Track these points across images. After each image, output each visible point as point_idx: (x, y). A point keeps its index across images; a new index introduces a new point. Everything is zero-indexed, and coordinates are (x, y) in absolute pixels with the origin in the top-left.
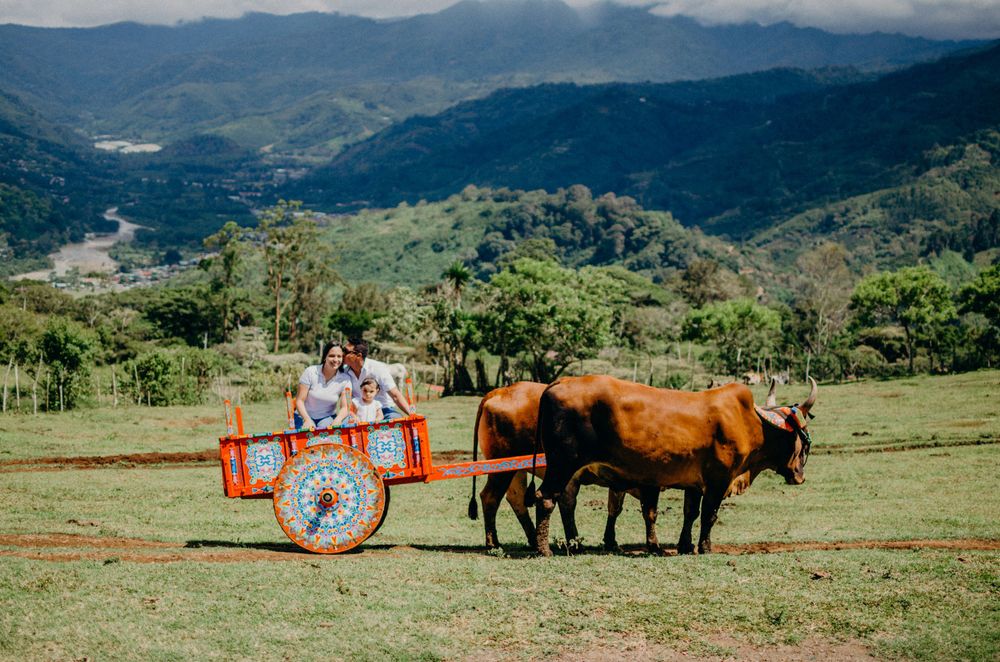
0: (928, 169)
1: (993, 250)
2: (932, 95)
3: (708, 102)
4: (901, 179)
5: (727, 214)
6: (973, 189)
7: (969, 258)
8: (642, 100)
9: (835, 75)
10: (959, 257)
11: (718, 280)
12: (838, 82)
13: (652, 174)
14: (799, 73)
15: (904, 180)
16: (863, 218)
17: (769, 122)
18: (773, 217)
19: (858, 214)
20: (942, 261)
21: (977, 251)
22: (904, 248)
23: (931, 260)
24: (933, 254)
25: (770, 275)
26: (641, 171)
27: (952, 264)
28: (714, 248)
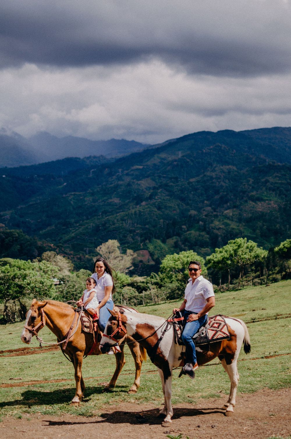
0: (142, 202)
1: (175, 237)
2: (141, 167)
3: (36, 176)
4: (130, 207)
5: (49, 228)
6: (163, 210)
7: (164, 242)
8: (4, 176)
9: (95, 160)
10: (159, 242)
11: (57, 261)
12: (97, 163)
13: (11, 212)
14: (78, 160)
15: (131, 207)
16: (113, 226)
17: (65, 184)
18: (71, 229)
19: (111, 225)
20: (151, 244)
21: (168, 238)
22: (133, 239)
23: (147, 244)
24: (148, 241)
25: (72, 256)
26: (5, 210)
27: (156, 245)
28: (44, 245)
